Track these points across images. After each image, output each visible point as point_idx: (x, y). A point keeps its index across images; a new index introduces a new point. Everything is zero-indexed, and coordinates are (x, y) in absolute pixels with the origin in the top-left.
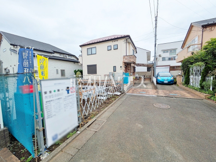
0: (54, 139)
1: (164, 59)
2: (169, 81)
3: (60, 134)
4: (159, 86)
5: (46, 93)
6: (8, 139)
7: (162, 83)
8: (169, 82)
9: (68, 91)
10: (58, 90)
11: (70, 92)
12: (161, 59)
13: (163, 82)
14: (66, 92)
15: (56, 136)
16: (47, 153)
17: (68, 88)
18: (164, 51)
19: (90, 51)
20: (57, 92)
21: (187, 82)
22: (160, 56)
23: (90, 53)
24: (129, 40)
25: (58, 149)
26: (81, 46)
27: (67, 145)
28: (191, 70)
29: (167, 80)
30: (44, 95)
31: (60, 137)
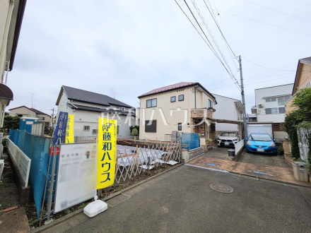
0: (62, 206)
1: (268, 111)
2: (267, 148)
3: (70, 202)
4: (247, 156)
5: (63, 156)
6: (28, 199)
7: (253, 152)
8: (266, 150)
9: (88, 156)
10: (77, 154)
11: (90, 156)
12: (263, 111)
13: (255, 150)
14: (86, 156)
15: (66, 203)
16: (52, 220)
17: (88, 152)
18: (268, 99)
19: (149, 103)
20: (75, 156)
21: (296, 154)
22: (260, 106)
23: (149, 106)
24: (200, 88)
25: (63, 218)
26: (139, 97)
27: (73, 216)
28: (298, 133)
29: (263, 147)
30: (61, 159)
31: (69, 205)
